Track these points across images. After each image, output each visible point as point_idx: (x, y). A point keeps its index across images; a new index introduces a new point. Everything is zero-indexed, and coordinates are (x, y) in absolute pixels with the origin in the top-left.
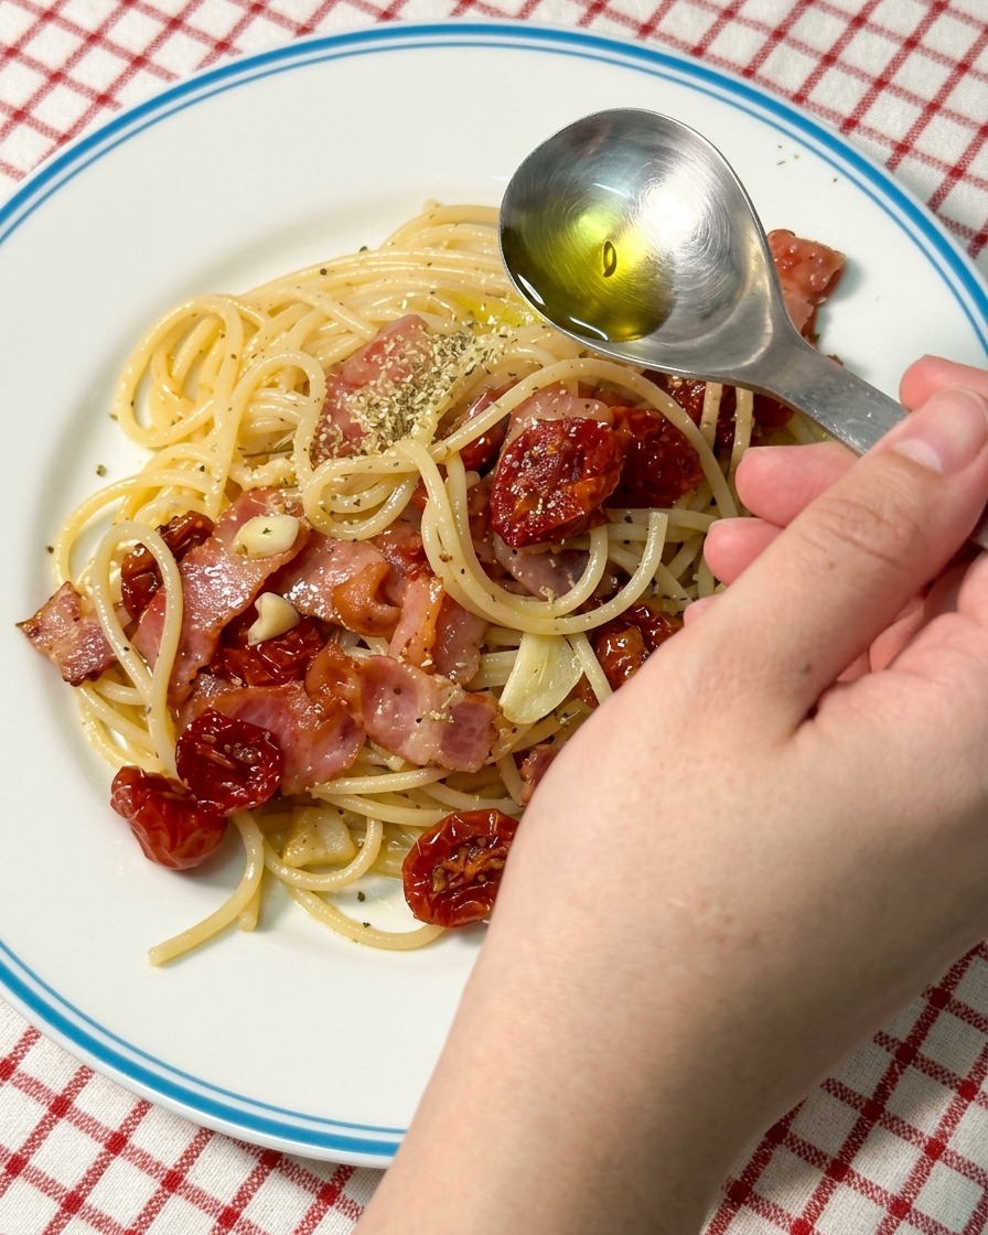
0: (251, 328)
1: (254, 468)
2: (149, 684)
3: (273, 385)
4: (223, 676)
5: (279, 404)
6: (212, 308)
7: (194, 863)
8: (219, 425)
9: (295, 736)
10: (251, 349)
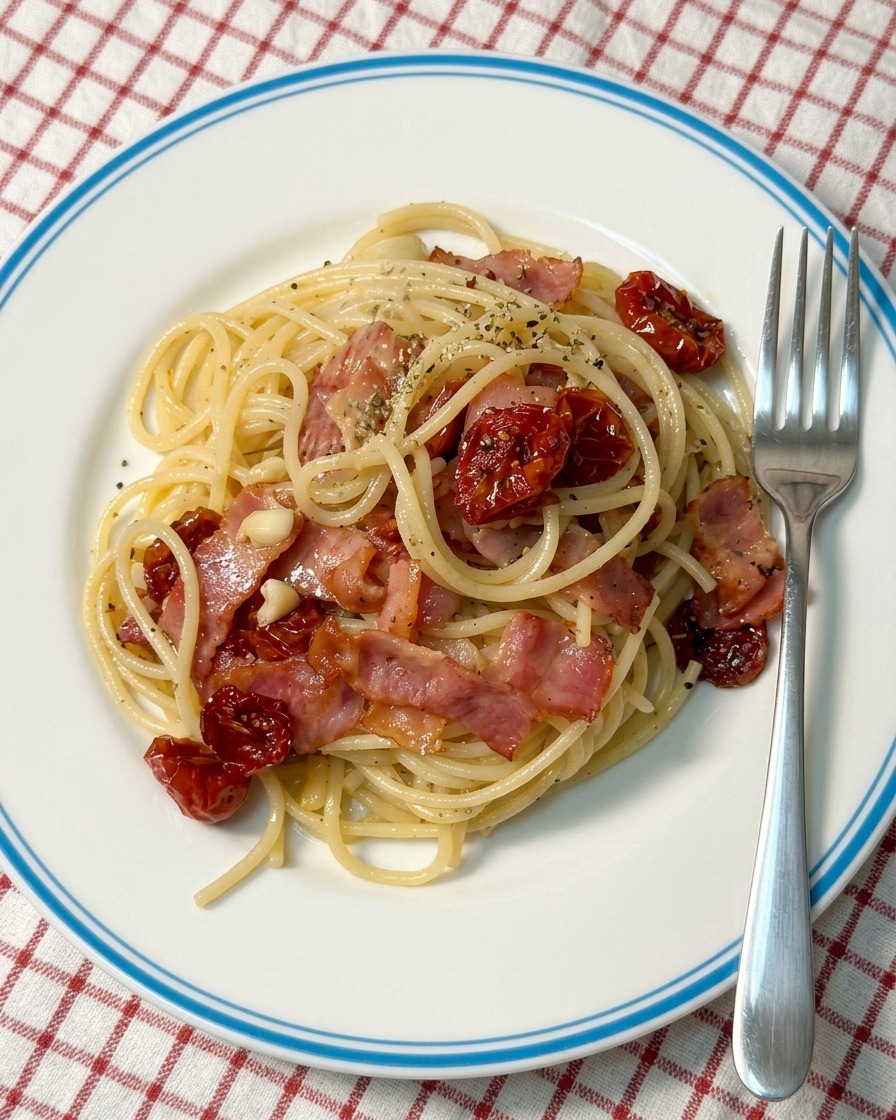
0: (237, 340)
1: (251, 465)
2: (175, 662)
3: (261, 391)
4: (238, 653)
5: (269, 408)
6: (203, 324)
7: (225, 816)
8: (216, 429)
9: (303, 703)
10: (237, 359)
